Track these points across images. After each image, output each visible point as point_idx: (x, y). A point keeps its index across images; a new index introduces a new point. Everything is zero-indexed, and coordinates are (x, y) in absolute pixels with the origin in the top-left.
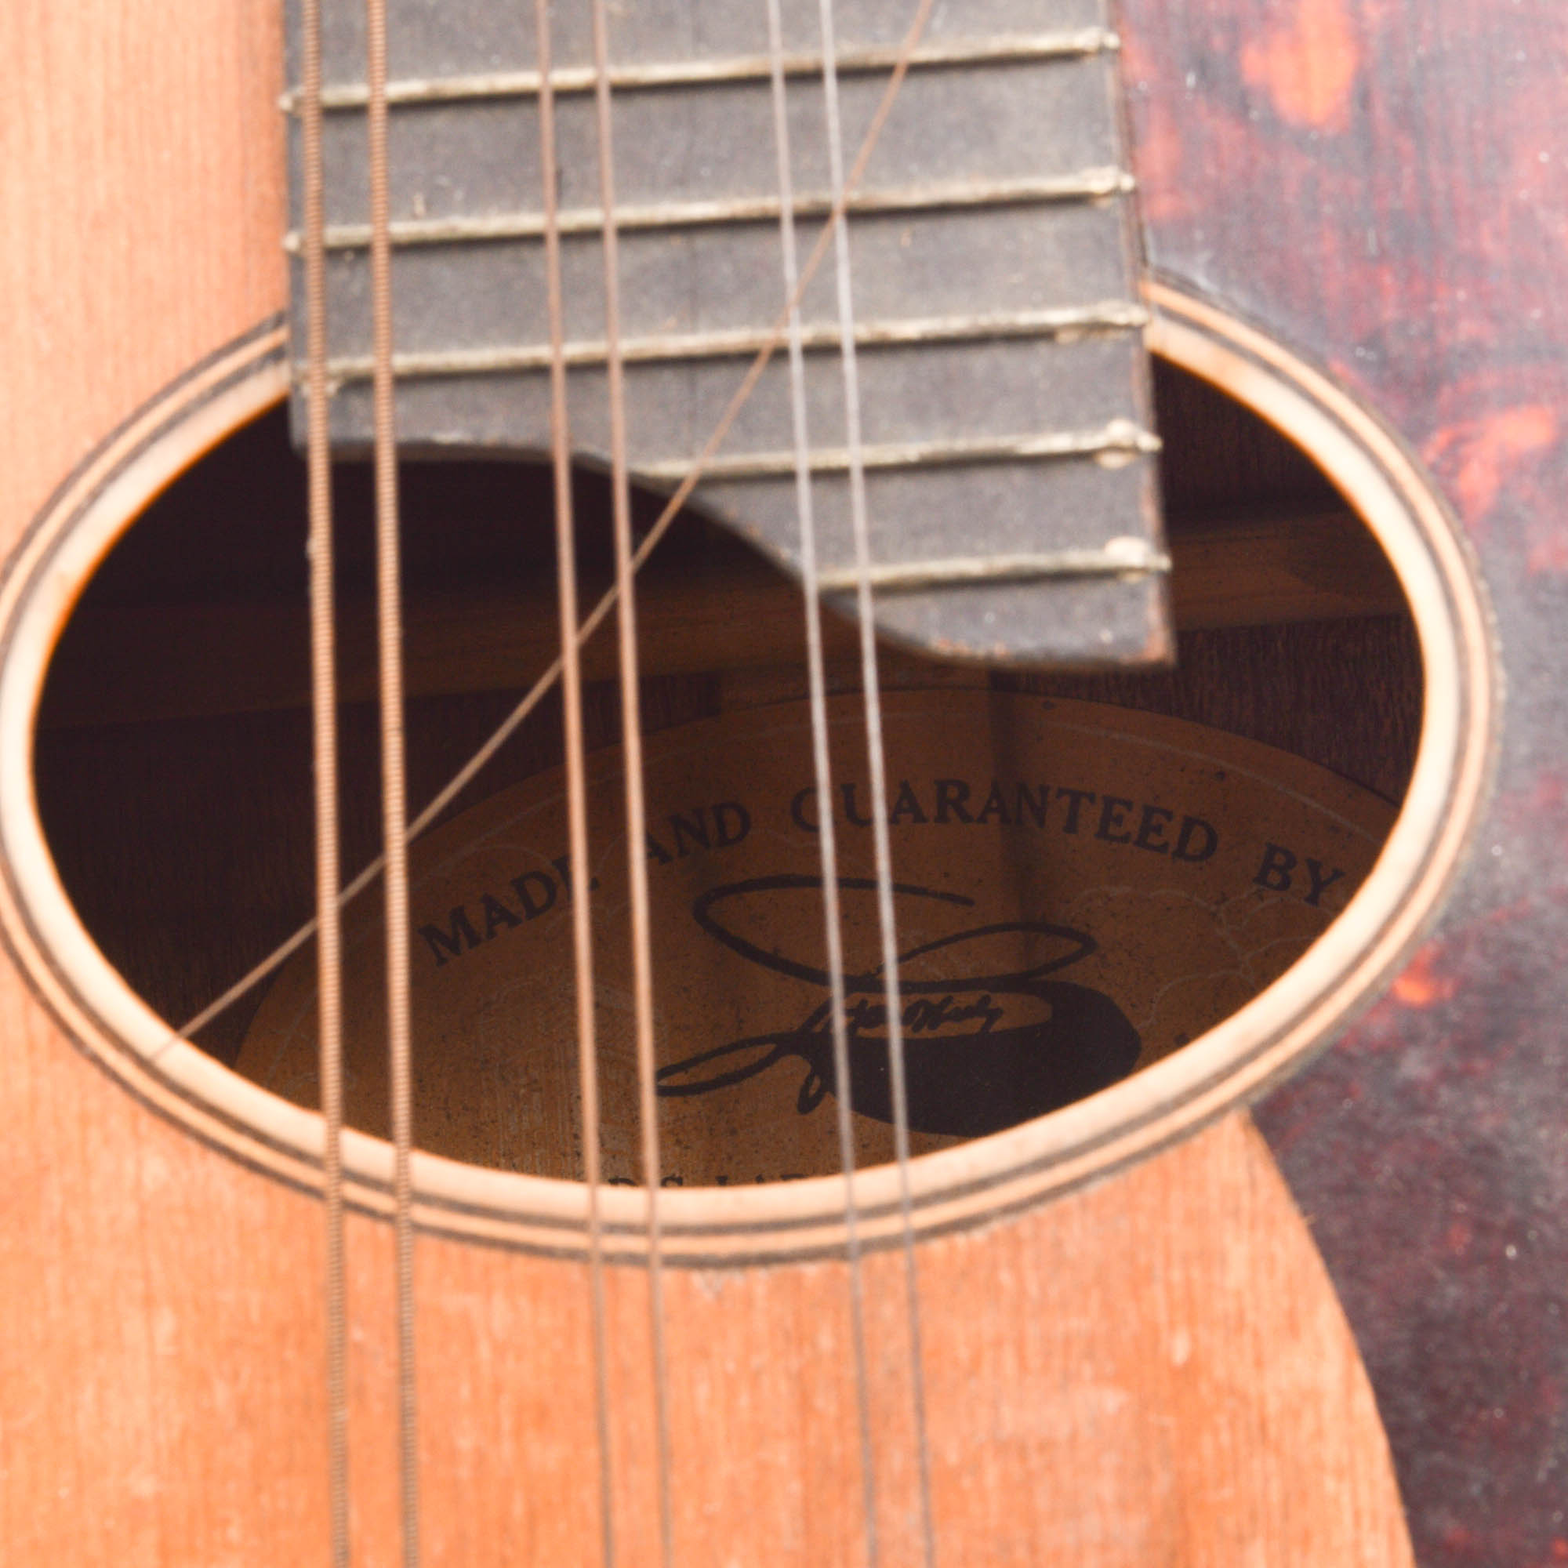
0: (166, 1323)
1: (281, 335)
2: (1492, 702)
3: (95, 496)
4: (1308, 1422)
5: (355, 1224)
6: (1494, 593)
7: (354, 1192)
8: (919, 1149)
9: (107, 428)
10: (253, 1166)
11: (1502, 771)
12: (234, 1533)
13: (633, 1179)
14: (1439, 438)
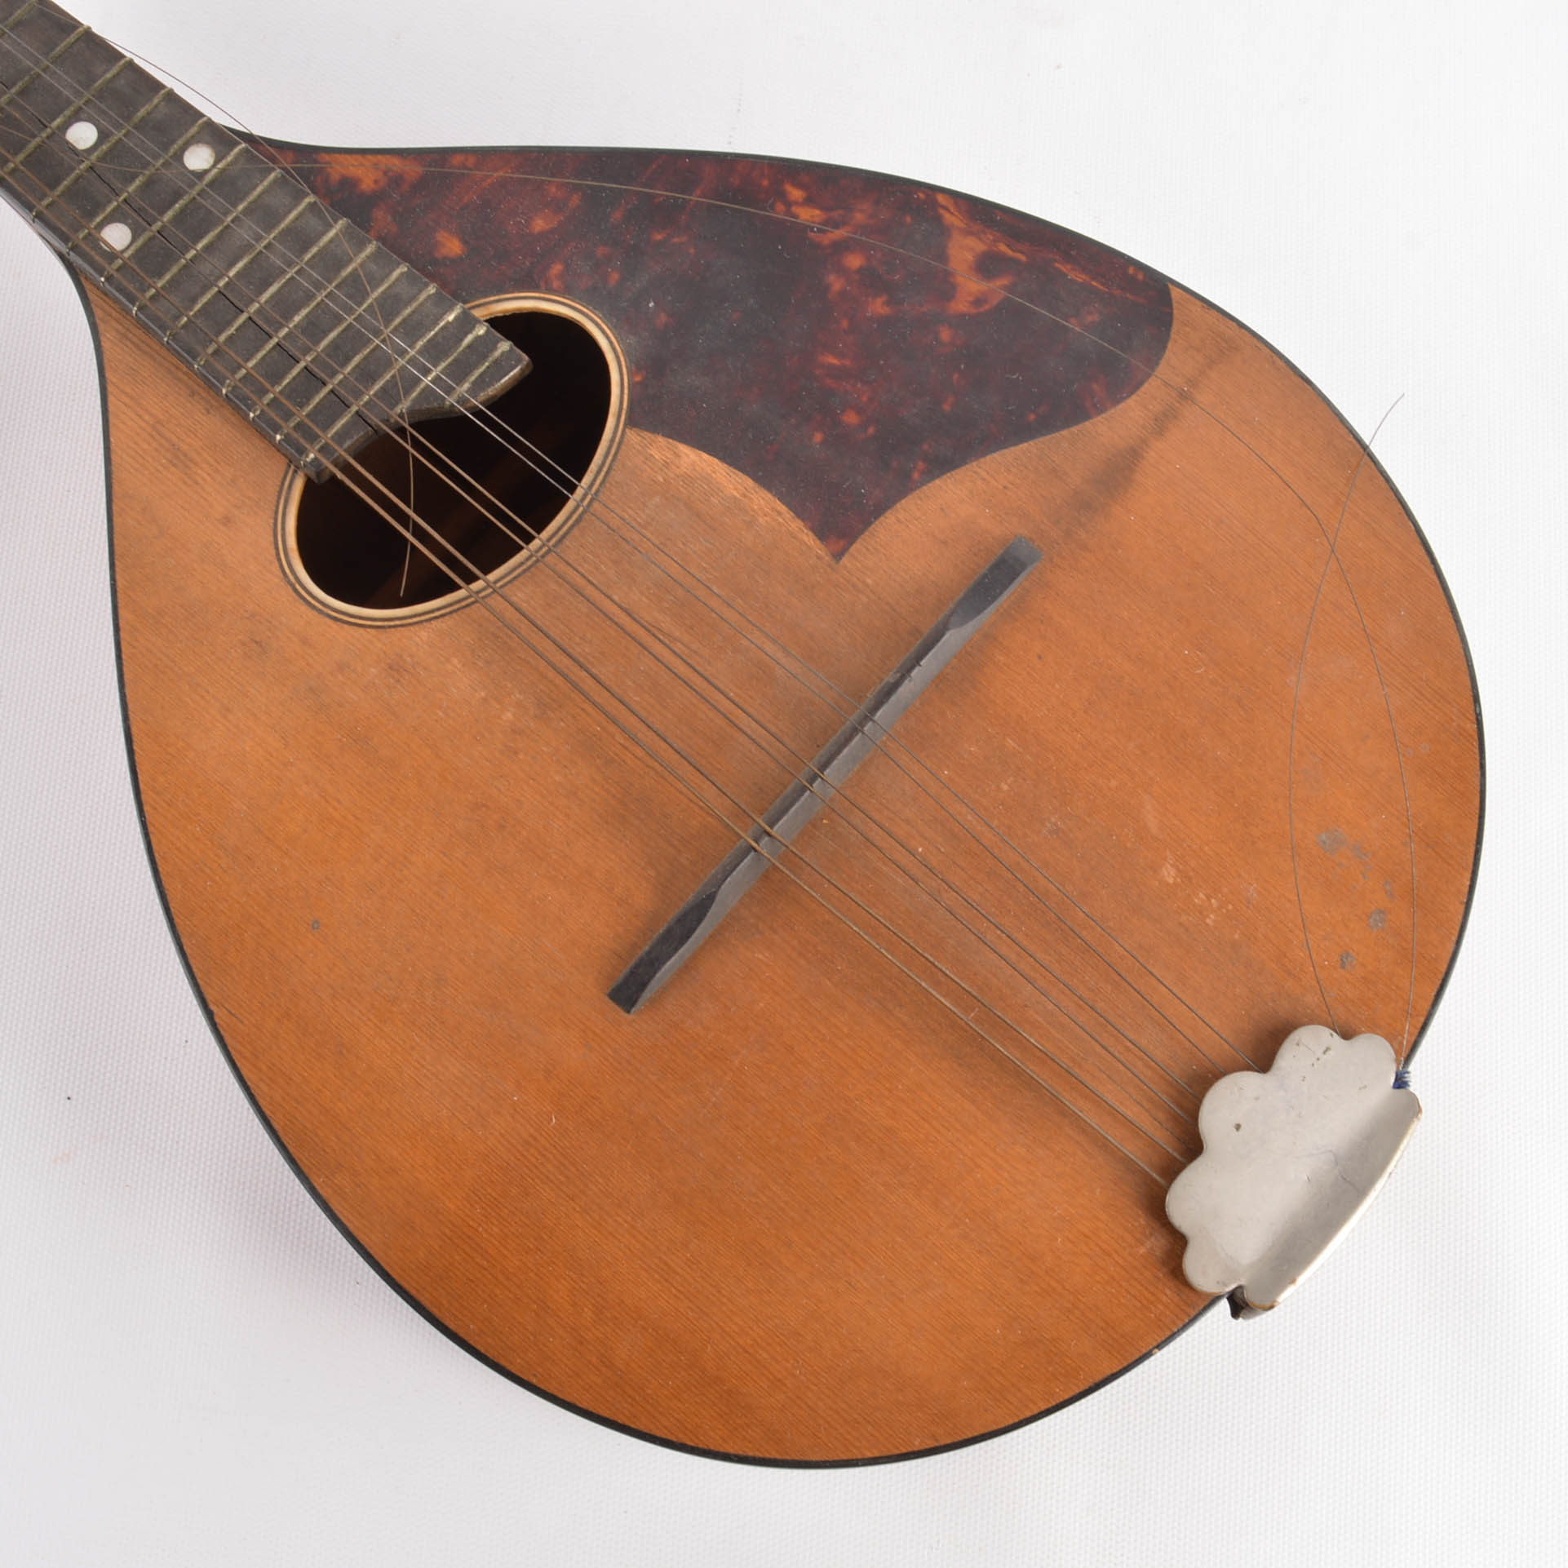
0: (455, 661)
1: (292, 467)
2: (600, 318)
3: (283, 529)
4: (697, 468)
5: (487, 600)
6: (580, 299)
7: (483, 594)
8: (580, 480)
9: (273, 516)
10: (443, 616)
11: (613, 328)
12: (509, 685)
13: (532, 538)
14: (542, 284)
